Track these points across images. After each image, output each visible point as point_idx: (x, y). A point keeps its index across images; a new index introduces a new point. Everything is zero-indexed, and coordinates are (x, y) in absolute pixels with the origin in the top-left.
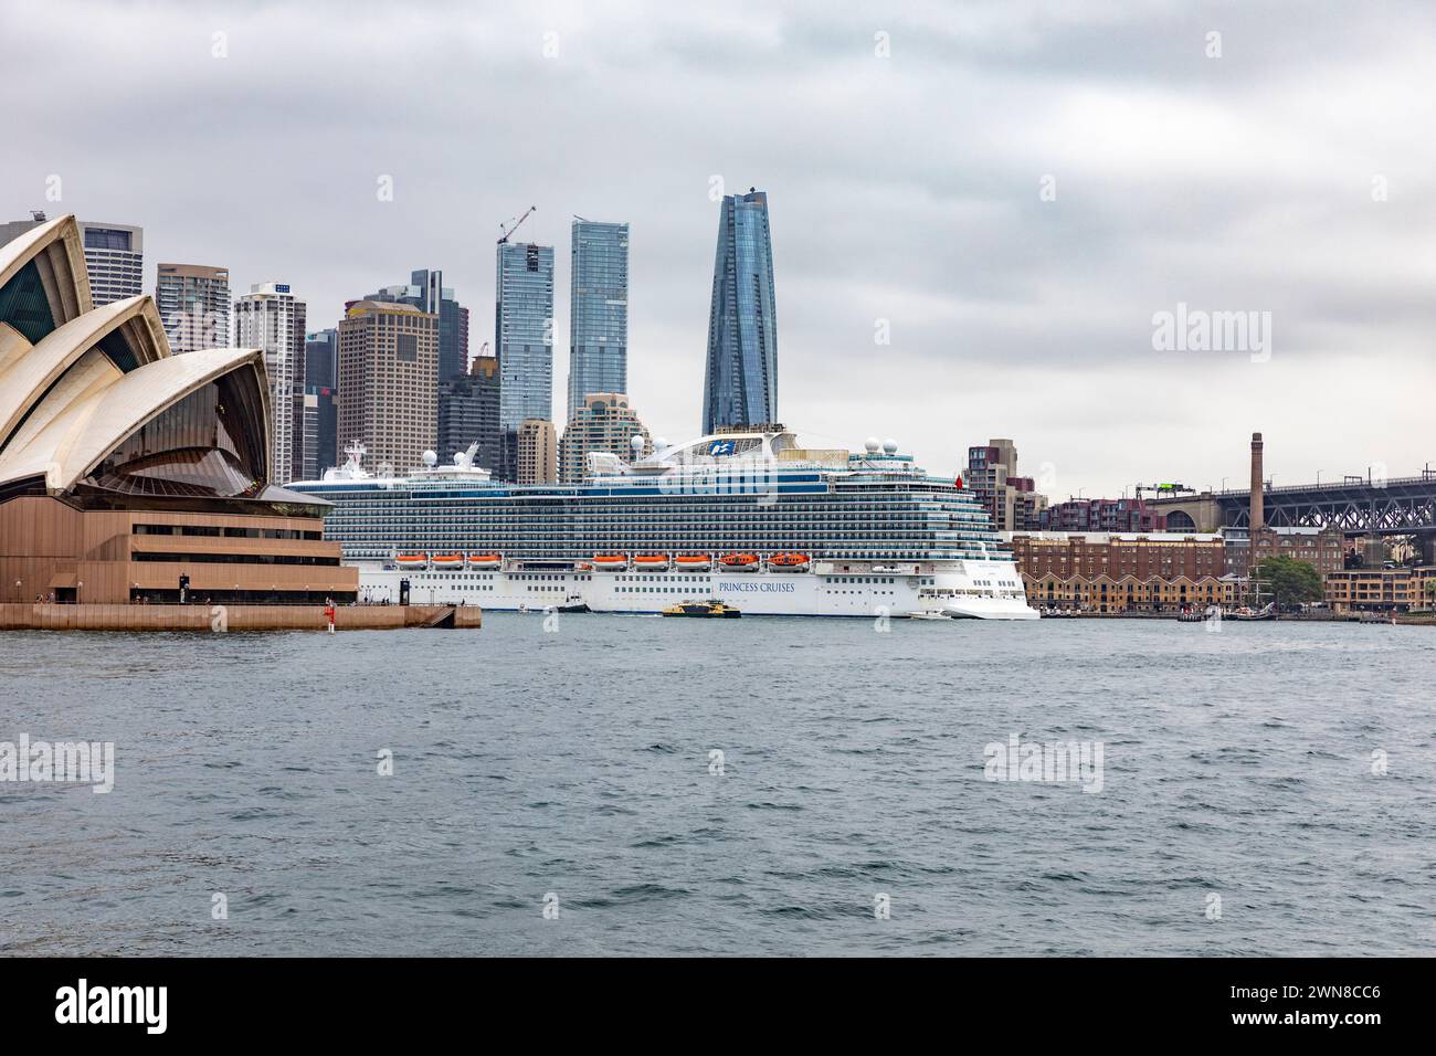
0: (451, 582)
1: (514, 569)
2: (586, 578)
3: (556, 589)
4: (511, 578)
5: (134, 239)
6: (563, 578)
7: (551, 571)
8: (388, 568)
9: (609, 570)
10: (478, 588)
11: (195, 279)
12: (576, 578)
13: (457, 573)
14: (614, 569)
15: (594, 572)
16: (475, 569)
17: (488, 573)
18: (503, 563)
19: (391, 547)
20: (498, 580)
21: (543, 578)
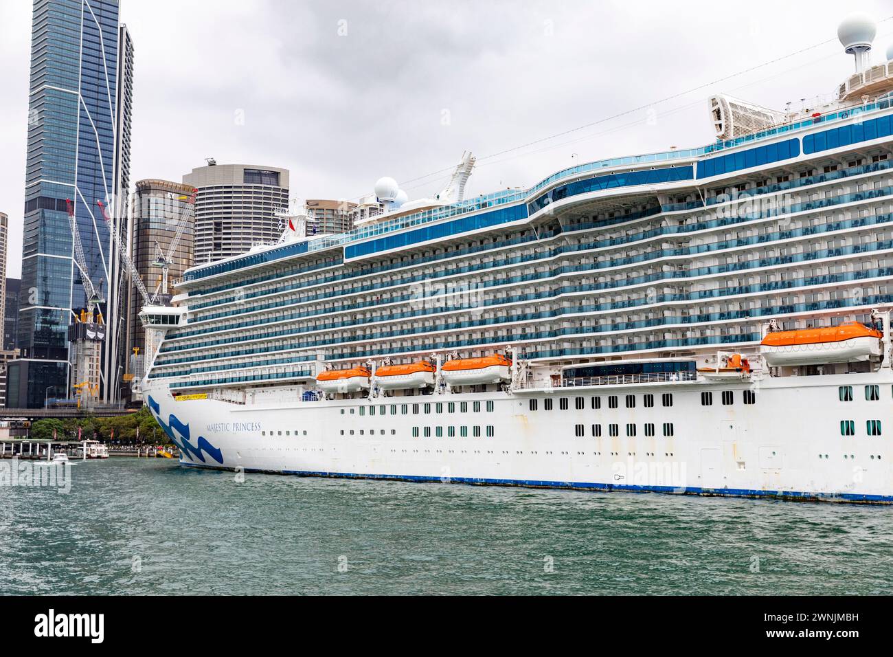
0: (411, 420)
1: (545, 384)
2: (738, 397)
3: (650, 430)
4: (533, 405)
5: (282, 177)
6: (667, 401)
7: (633, 384)
8: (308, 396)
9: (810, 369)
10: (464, 431)
11: (333, 210)
12: (707, 399)
13: (420, 399)
14: (830, 367)
15: (760, 381)
16: (456, 389)
17: (482, 397)
18: (516, 373)
19: (315, 357)
20: (507, 409)
21: (613, 403)
